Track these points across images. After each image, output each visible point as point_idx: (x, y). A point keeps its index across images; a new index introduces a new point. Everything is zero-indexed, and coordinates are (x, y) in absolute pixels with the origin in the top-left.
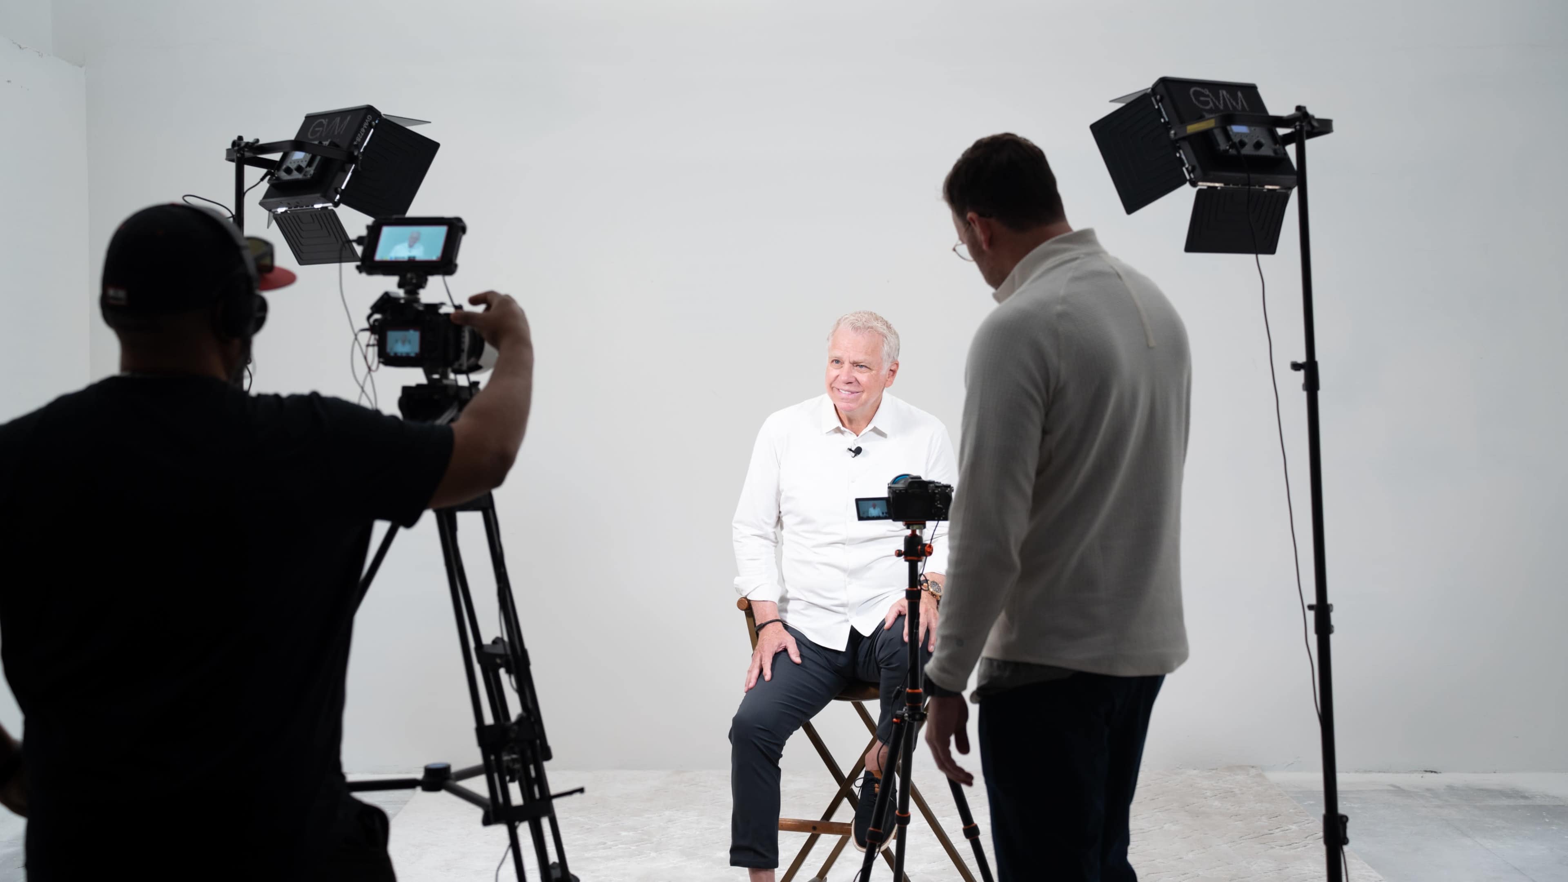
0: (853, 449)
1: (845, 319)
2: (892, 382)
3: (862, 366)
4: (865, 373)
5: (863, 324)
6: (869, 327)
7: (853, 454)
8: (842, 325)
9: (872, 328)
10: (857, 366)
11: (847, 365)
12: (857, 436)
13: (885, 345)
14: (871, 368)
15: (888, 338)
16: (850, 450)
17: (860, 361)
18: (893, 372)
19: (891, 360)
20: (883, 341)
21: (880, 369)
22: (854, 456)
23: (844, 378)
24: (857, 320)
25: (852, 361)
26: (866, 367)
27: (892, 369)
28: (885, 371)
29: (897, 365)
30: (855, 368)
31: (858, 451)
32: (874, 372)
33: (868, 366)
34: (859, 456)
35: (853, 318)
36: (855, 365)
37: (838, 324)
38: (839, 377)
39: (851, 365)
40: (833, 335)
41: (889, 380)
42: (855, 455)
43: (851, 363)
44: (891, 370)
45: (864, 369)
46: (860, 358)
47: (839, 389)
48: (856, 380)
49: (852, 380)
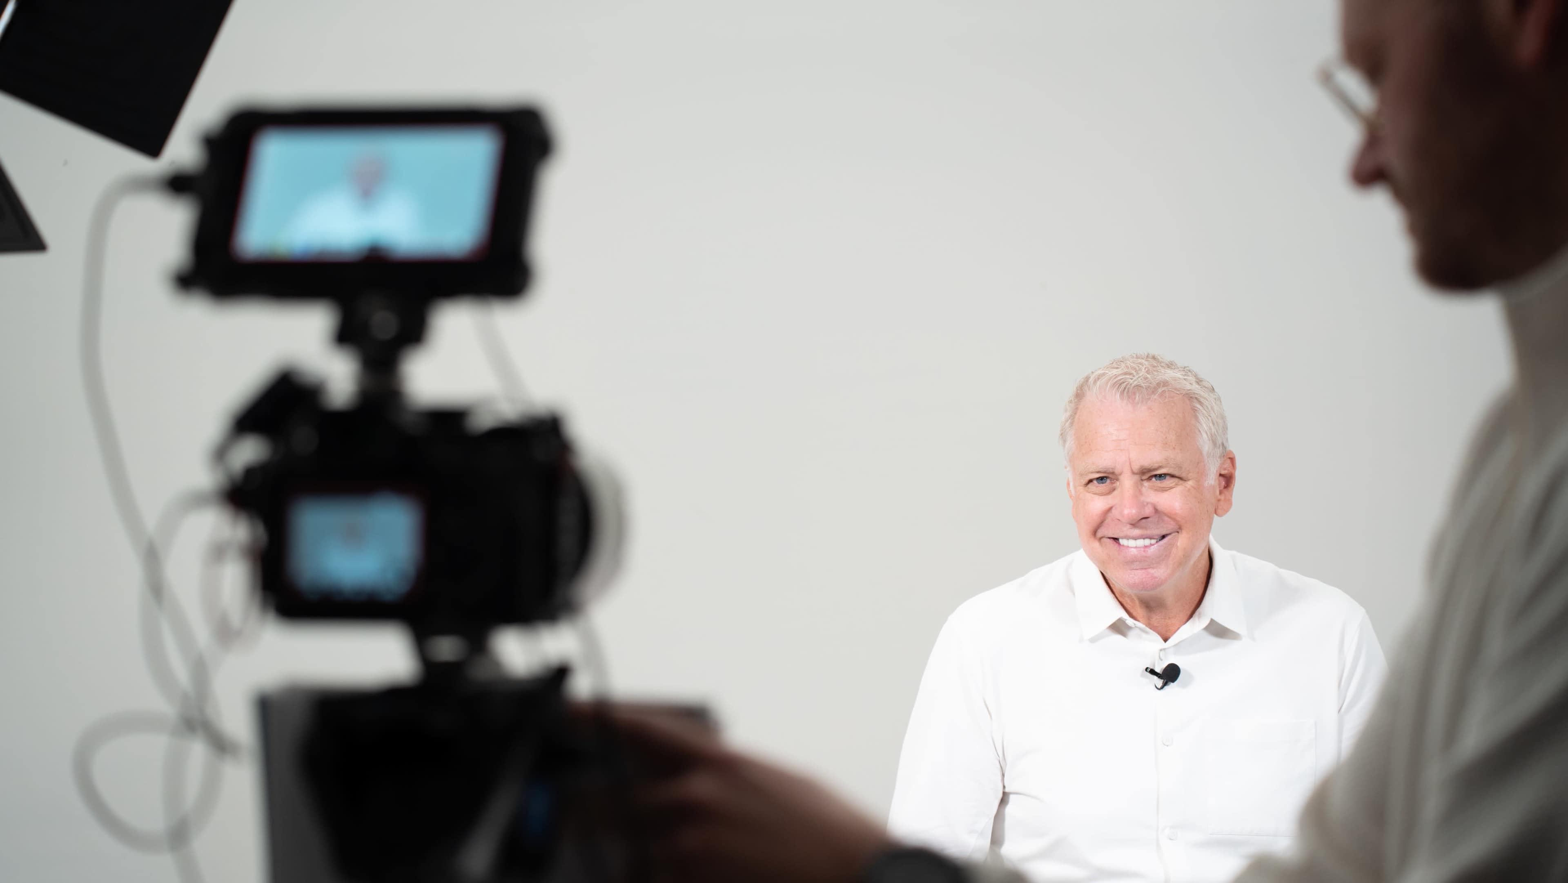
0: (1158, 670)
1: (1095, 382)
2: (1229, 502)
3: (1160, 477)
4: (1171, 488)
5: (1146, 378)
6: (1158, 385)
7: (1159, 682)
8: (1092, 396)
9: (1165, 383)
10: (1150, 478)
11: (1127, 482)
12: (1166, 640)
13: (1201, 417)
14: (1183, 475)
15: (1202, 400)
16: (1152, 672)
17: (1156, 465)
18: (1227, 480)
19: (1219, 451)
20: (1194, 410)
21: (1202, 474)
22: (1162, 688)
23: (1130, 511)
24: (1126, 374)
25: (1136, 467)
26: (1173, 476)
27: (1223, 472)
28: (1212, 480)
29: (1232, 460)
30: (1146, 484)
31: (1171, 674)
32: (1190, 483)
33: (1176, 473)
34: (1172, 686)
35: (1115, 372)
36: (1145, 477)
37: (1079, 395)
38: (1113, 511)
39: (1137, 477)
40: (1072, 423)
41: (1222, 497)
42: (1165, 684)
43: (1134, 473)
44: (1221, 475)
45: (1168, 482)
46: (1153, 457)
47: (1116, 539)
48: (1156, 511)
49: (1148, 511)
